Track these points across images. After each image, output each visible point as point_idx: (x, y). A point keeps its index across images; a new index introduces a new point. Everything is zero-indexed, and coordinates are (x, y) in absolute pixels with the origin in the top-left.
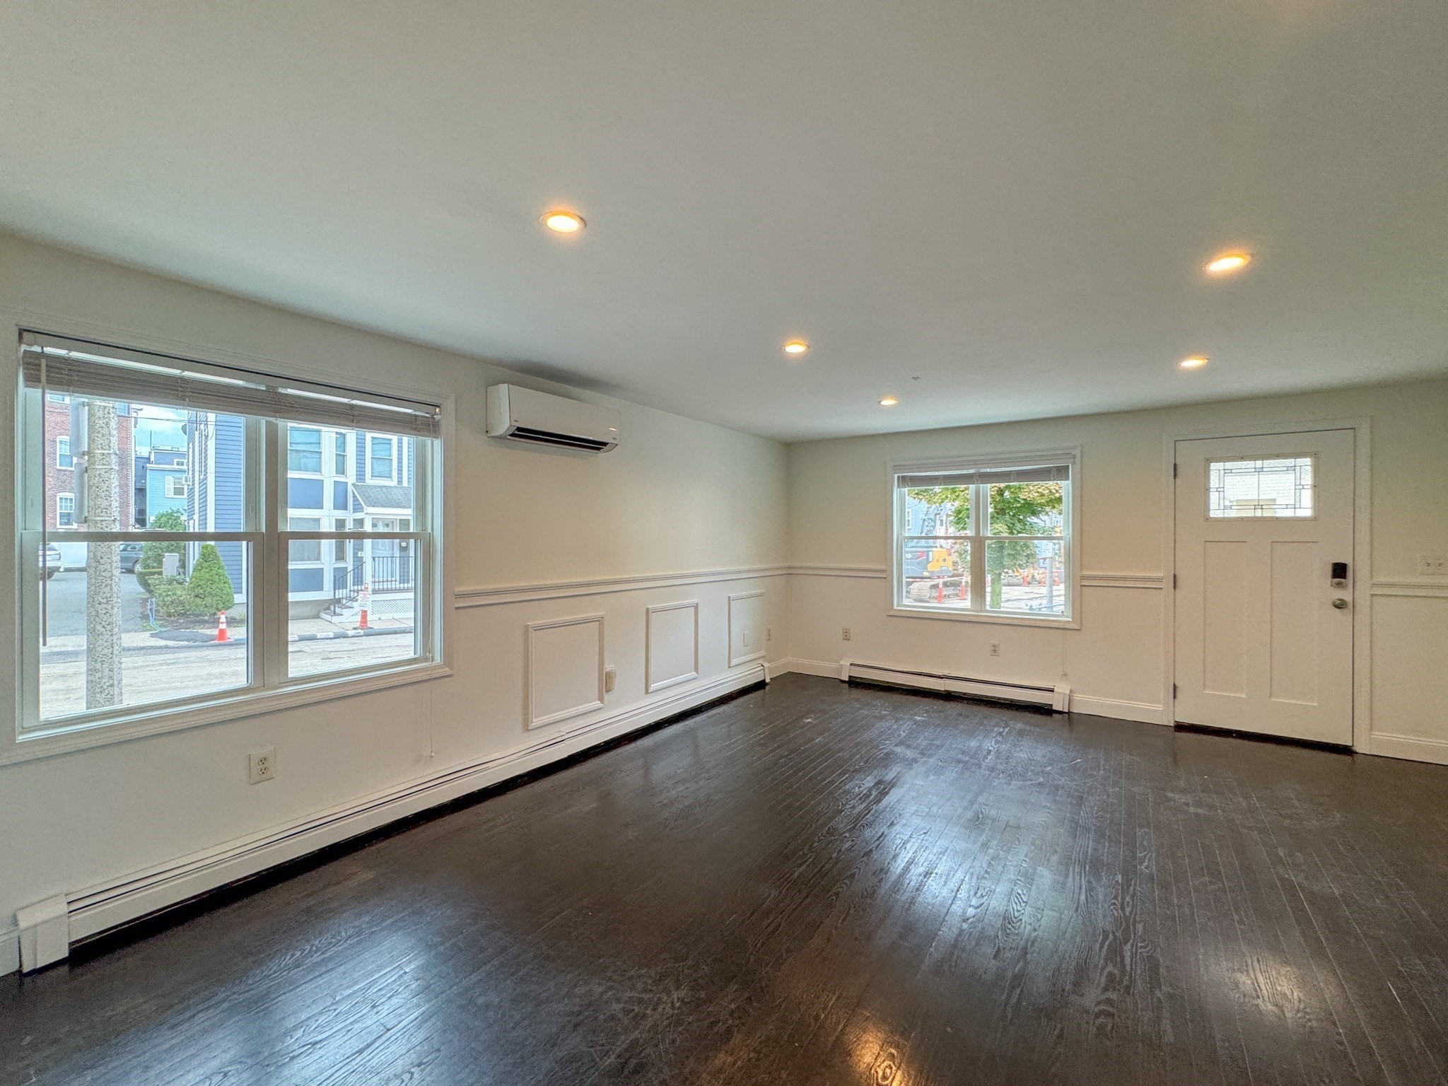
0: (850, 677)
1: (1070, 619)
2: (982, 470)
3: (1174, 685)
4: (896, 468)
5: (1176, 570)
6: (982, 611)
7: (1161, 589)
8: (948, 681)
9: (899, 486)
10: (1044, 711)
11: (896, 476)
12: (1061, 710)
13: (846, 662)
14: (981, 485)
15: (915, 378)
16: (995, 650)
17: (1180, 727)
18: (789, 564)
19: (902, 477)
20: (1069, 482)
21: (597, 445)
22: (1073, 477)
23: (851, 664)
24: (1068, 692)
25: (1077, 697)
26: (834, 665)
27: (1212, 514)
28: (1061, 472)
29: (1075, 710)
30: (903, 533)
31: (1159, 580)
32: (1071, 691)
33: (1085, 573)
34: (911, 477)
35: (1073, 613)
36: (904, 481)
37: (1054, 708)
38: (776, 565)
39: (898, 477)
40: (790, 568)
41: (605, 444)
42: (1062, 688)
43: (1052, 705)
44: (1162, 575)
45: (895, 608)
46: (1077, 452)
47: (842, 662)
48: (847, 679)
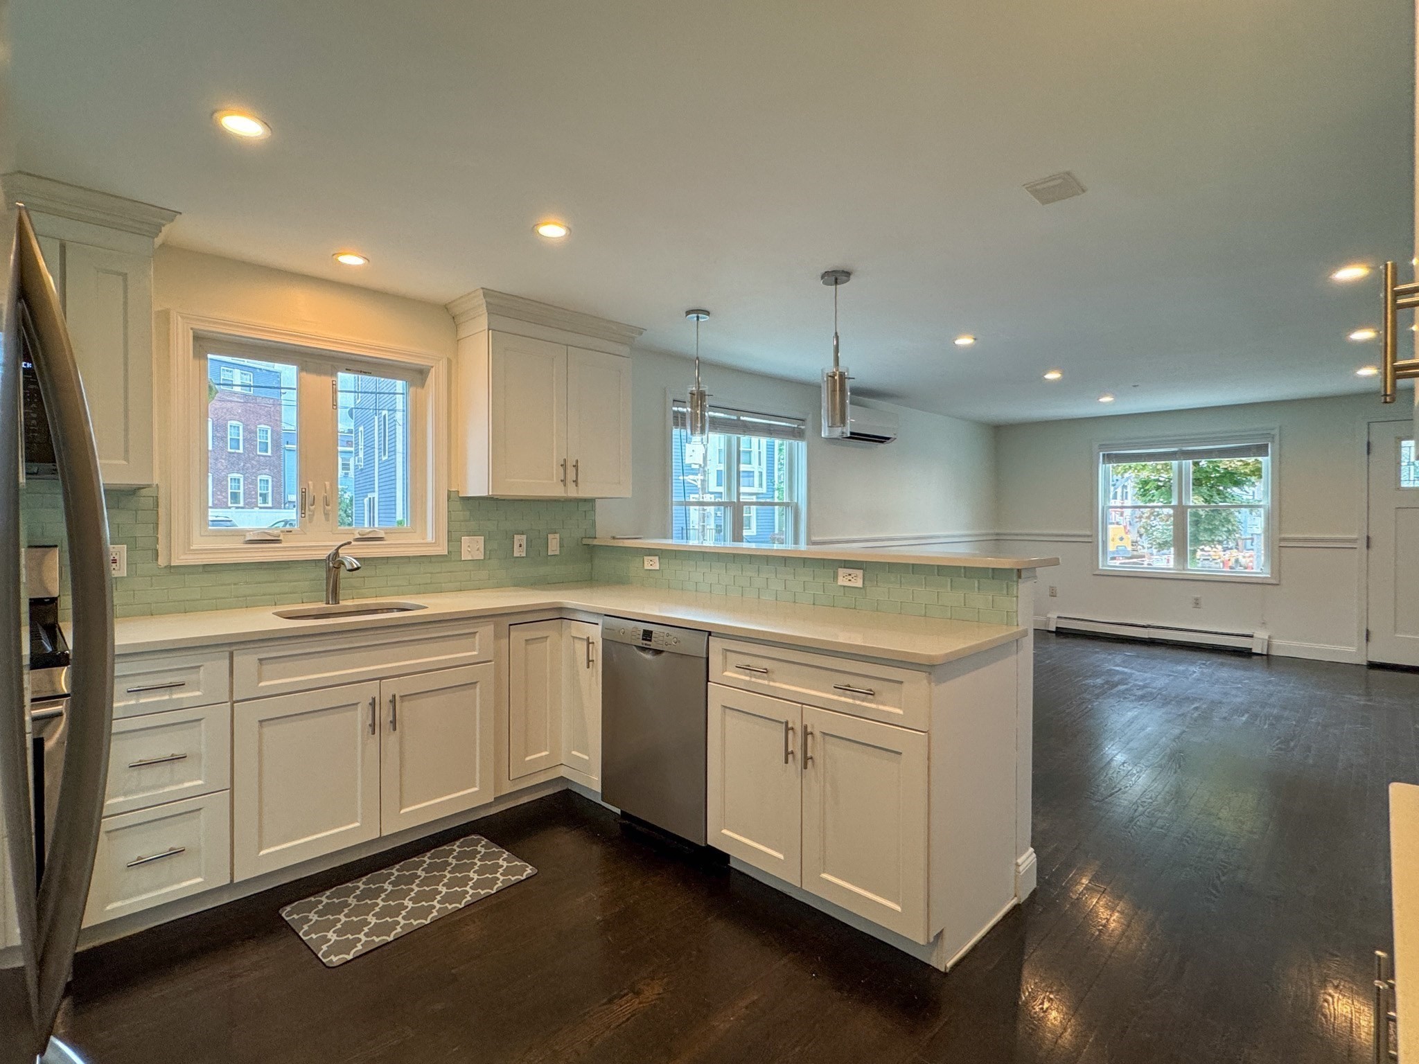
0: (1057, 628)
1: (1269, 576)
2: (1184, 449)
3: (1367, 631)
4: (1102, 447)
5: (1370, 532)
6: (1184, 569)
7: (1355, 548)
8: (1152, 630)
9: (1104, 463)
10: (1244, 653)
11: (1101, 453)
12: (1260, 652)
13: (1053, 615)
14: (1184, 461)
15: (1135, 386)
16: (1197, 603)
17: (1373, 666)
18: (997, 531)
19: (1108, 454)
20: (1268, 458)
21: (882, 440)
22: (1272, 454)
23: (1058, 617)
24: (1267, 637)
25: (1275, 642)
26: (1043, 618)
27: (1404, 485)
28: (1261, 450)
29: (1274, 652)
30: (1107, 502)
31: (1355, 541)
32: (1270, 637)
33: (1283, 536)
34: (1116, 454)
35: (1272, 568)
36: (1109, 458)
37: (1254, 651)
38: (984, 532)
39: (1104, 455)
40: (997, 534)
41: (888, 439)
42: (1262, 634)
43: (1251, 649)
44: (1355, 536)
45: (1100, 568)
46: (1276, 432)
47: (1049, 615)
48: (1054, 629)
